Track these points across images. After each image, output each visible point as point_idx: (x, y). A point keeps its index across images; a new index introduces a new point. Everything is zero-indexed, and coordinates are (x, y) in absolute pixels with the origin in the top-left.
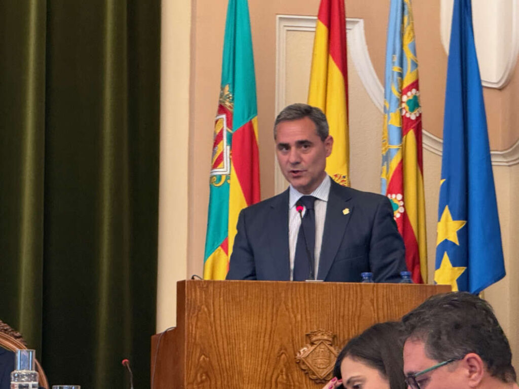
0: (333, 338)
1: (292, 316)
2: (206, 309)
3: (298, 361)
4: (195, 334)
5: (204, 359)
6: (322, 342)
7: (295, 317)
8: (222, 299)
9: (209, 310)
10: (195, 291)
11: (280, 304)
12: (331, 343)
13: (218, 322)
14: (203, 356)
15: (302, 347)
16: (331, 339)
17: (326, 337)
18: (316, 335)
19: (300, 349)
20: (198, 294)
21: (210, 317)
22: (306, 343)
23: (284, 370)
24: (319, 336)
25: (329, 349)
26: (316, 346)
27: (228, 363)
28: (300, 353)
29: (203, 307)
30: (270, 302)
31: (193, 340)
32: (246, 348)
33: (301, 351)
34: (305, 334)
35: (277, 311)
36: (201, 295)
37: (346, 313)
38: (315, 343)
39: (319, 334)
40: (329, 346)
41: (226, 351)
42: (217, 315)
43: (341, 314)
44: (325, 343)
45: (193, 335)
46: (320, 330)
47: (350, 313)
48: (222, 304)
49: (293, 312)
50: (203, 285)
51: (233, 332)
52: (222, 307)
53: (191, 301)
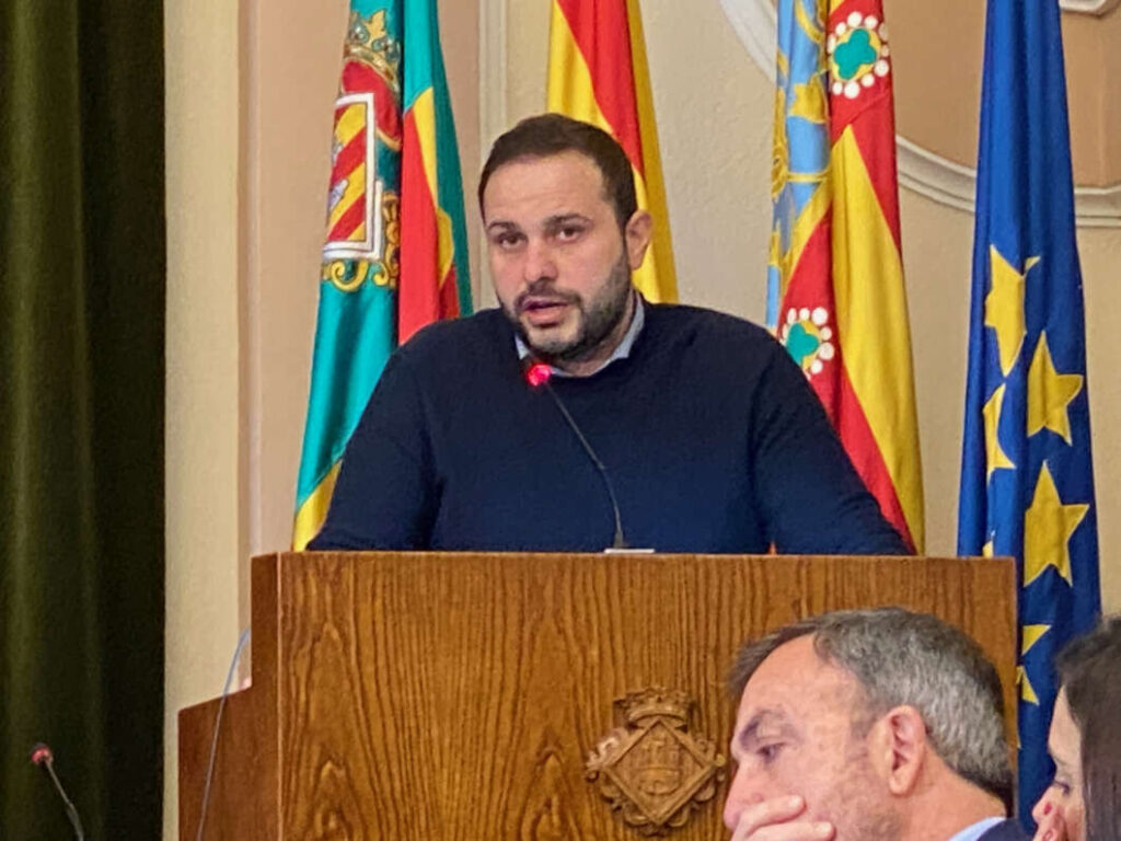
0: (690, 711)
1: (575, 650)
2: (335, 635)
3: (593, 776)
4: (307, 702)
5: (331, 771)
6: (659, 723)
7: (584, 651)
8: (378, 603)
9: (343, 635)
10: (305, 582)
11: (542, 618)
13: (369, 669)
14: (329, 766)
15: (604, 734)
16: (682, 713)
17: (669, 709)
19: (596, 742)
20: (314, 591)
21: (346, 653)
22: (616, 725)
23: (555, 800)
24: (651, 706)
25: (676, 739)
26: (640, 733)
27: (397, 784)
28: (597, 752)
29: (328, 626)
30: (513, 609)
31: (301, 722)
32: (447, 742)
33: (602, 746)
34: (610, 700)
35: (533, 636)
36: (321, 594)
37: (724, 639)
38: (640, 724)
39: (652, 700)
40: (677, 733)
41: (392, 748)
42: (367, 651)
43: (712, 643)
44: (665, 723)
45: (302, 709)
46: (652, 690)
47: (736, 640)
48: (379, 618)
49: (578, 639)
50: (325, 567)
51: (411, 697)
52: (380, 627)
53: (294, 609)
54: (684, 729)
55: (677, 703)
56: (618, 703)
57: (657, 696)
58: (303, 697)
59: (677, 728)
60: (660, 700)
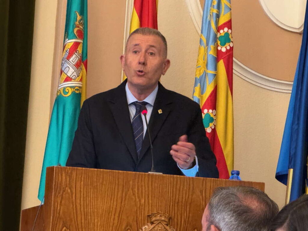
0: (169, 220)
1: (138, 200)
2: (69, 191)
4: (60, 210)
6: (160, 222)
7: (140, 201)
8: (82, 183)
9: (71, 191)
10: (62, 175)
11: (128, 190)
12: (166, 223)
13: (78, 201)
14: (65, 228)
15: (144, 225)
16: (167, 220)
17: (163, 219)
18: (155, 216)
19: (142, 227)
20: (64, 178)
21: (72, 198)
22: (147, 223)
24: (158, 218)
25: (165, 228)
26: (154, 225)
28: (142, 230)
29: (67, 188)
30: (121, 187)
31: (58, 215)
32: (99, 224)
33: (143, 228)
34: (146, 214)
35: (126, 196)
36: (66, 179)
37: (180, 200)
38: (154, 222)
39: (158, 216)
40: (165, 226)
41: (83, 225)
42: (78, 195)
43: (177, 201)
44: (162, 223)
45: (58, 211)
46: (159, 213)
47: (184, 200)
48: (82, 187)
49: (139, 197)
50: (68, 171)
51: (90, 210)
52: (82, 190)
53: (58, 183)
54: (167, 225)
55: (165, 217)
56: (148, 216)
57: (160, 215)
58: (59, 208)
59: (165, 224)
60: (161, 216)
